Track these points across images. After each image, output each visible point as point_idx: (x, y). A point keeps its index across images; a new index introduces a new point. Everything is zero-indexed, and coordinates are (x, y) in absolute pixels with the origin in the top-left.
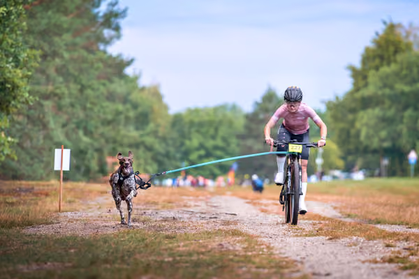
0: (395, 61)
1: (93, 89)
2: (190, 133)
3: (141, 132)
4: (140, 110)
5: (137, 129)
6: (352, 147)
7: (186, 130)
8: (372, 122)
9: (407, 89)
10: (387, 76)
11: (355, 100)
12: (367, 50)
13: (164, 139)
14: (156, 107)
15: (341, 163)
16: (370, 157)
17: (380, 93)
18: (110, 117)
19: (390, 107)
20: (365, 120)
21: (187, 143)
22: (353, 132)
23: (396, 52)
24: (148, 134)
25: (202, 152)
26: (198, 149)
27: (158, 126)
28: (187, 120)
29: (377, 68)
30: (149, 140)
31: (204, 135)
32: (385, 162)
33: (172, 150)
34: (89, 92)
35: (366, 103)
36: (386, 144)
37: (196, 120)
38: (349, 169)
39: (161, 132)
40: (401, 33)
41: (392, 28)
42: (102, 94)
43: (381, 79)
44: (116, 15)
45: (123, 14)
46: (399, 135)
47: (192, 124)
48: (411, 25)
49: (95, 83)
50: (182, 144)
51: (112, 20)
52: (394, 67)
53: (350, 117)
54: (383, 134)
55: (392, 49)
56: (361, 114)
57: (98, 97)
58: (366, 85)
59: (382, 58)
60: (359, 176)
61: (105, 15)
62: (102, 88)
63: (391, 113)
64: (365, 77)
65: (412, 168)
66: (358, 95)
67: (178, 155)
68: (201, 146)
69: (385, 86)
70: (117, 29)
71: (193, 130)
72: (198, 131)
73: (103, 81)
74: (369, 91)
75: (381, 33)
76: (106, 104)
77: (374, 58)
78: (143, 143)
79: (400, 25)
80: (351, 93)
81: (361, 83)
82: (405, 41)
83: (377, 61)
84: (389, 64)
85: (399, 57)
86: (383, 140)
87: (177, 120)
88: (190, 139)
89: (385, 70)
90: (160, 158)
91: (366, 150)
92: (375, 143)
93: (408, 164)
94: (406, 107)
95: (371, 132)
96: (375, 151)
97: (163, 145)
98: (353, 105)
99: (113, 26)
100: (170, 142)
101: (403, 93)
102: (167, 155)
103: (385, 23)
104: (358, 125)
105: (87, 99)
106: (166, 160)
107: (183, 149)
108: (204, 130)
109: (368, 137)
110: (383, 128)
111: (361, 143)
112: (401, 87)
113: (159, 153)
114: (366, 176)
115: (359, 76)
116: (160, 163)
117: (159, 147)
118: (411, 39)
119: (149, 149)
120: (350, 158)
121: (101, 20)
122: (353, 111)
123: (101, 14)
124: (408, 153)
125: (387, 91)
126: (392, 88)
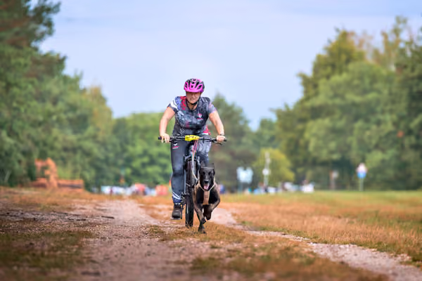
0: (347, 71)
1: (20, 87)
2: (133, 139)
3: (79, 136)
4: (78, 112)
5: (75, 132)
6: (300, 158)
7: (129, 135)
8: (322, 133)
9: (358, 99)
10: (339, 86)
11: (304, 109)
12: (319, 57)
13: (103, 144)
14: (96, 110)
15: (291, 175)
16: (320, 169)
17: (330, 102)
18: (41, 118)
19: (341, 118)
20: (314, 130)
21: (130, 149)
22: (302, 142)
23: (348, 61)
24: (86, 139)
25: (146, 160)
26: (141, 156)
27: (98, 130)
28: (131, 124)
29: (328, 77)
30: (88, 145)
31: (148, 141)
32: (335, 175)
33: (111, 155)
34: (15, 90)
35: (316, 113)
36: (336, 157)
37: (141, 125)
38: (299, 182)
39: (101, 136)
40: (355, 41)
41: (344, 35)
42: (31, 93)
43: (332, 88)
44: (49, 10)
45: (55, 9)
46: (349, 147)
47: (136, 129)
48: (365, 33)
49: (23, 81)
50: (124, 150)
51: (43, 15)
52: (345, 76)
53: (300, 127)
54: (333, 145)
55: (344, 57)
56: (310, 124)
57: (26, 96)
58: (317, 94)
59: (333, 66)
60: (308, 189)
61: (36, 9)
62: (30, 86)
63: (341, 124)
64: (316, 86)
65: (361, 182)
66: (308, 104)
67: (120, 162)
68: (145, 153)
69: (336, 96)
70: (49, 24)
71: (137, 136)
72: (142, 137)
73: (31, 79)
74: (319, 100)
75: (334, 40)
76: (34, 103)
77: (325, 66)
78: (80, 148)
79: (353, 34)
80: (301, 102)
81: (312, 92)
82: (357, 50)
83: (329, 70)
84: (341, 72)
85: (351, 66)
86: (332, 152)
87: (120, 125)
88: (134, 145)
89: (337, 78)
90: (99, 164)
91: (315, 163)
92: (324, 155)
93: (357, 178)
94: (356, 118)
95: (321, 142)
96: (324, 164)
97: (103, 150)
98: (304, 115)
99: (45, 21)
100: (110, 147)
101: (354, 104)
102: (106, 160)
103: (337, 30)
104: (307, 135)
105: (13, 97)
106: (104, 166)
107: (126, 155)
108: (148, 136)
109: (317, 148)
110: (333, 140)
111: (309, 154)
112: (352, 97)
113: (98, 159)
114: (315, 189)
115: (310, 84)
116: (98, 169)
117: (97, 152)
118: (364, 48)
119: (87, 154)
120: (300, 170)
121: (31, 15)
122: (303, 121)
123: (32, 8)
124: (358, 166)
125: (338, 101)
126: (342, 97)
